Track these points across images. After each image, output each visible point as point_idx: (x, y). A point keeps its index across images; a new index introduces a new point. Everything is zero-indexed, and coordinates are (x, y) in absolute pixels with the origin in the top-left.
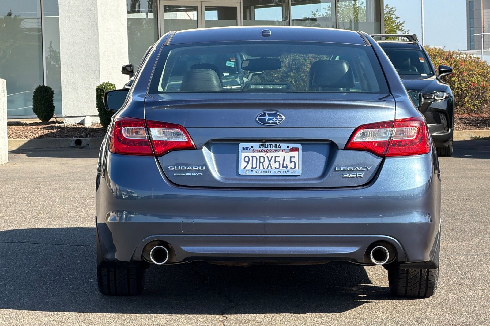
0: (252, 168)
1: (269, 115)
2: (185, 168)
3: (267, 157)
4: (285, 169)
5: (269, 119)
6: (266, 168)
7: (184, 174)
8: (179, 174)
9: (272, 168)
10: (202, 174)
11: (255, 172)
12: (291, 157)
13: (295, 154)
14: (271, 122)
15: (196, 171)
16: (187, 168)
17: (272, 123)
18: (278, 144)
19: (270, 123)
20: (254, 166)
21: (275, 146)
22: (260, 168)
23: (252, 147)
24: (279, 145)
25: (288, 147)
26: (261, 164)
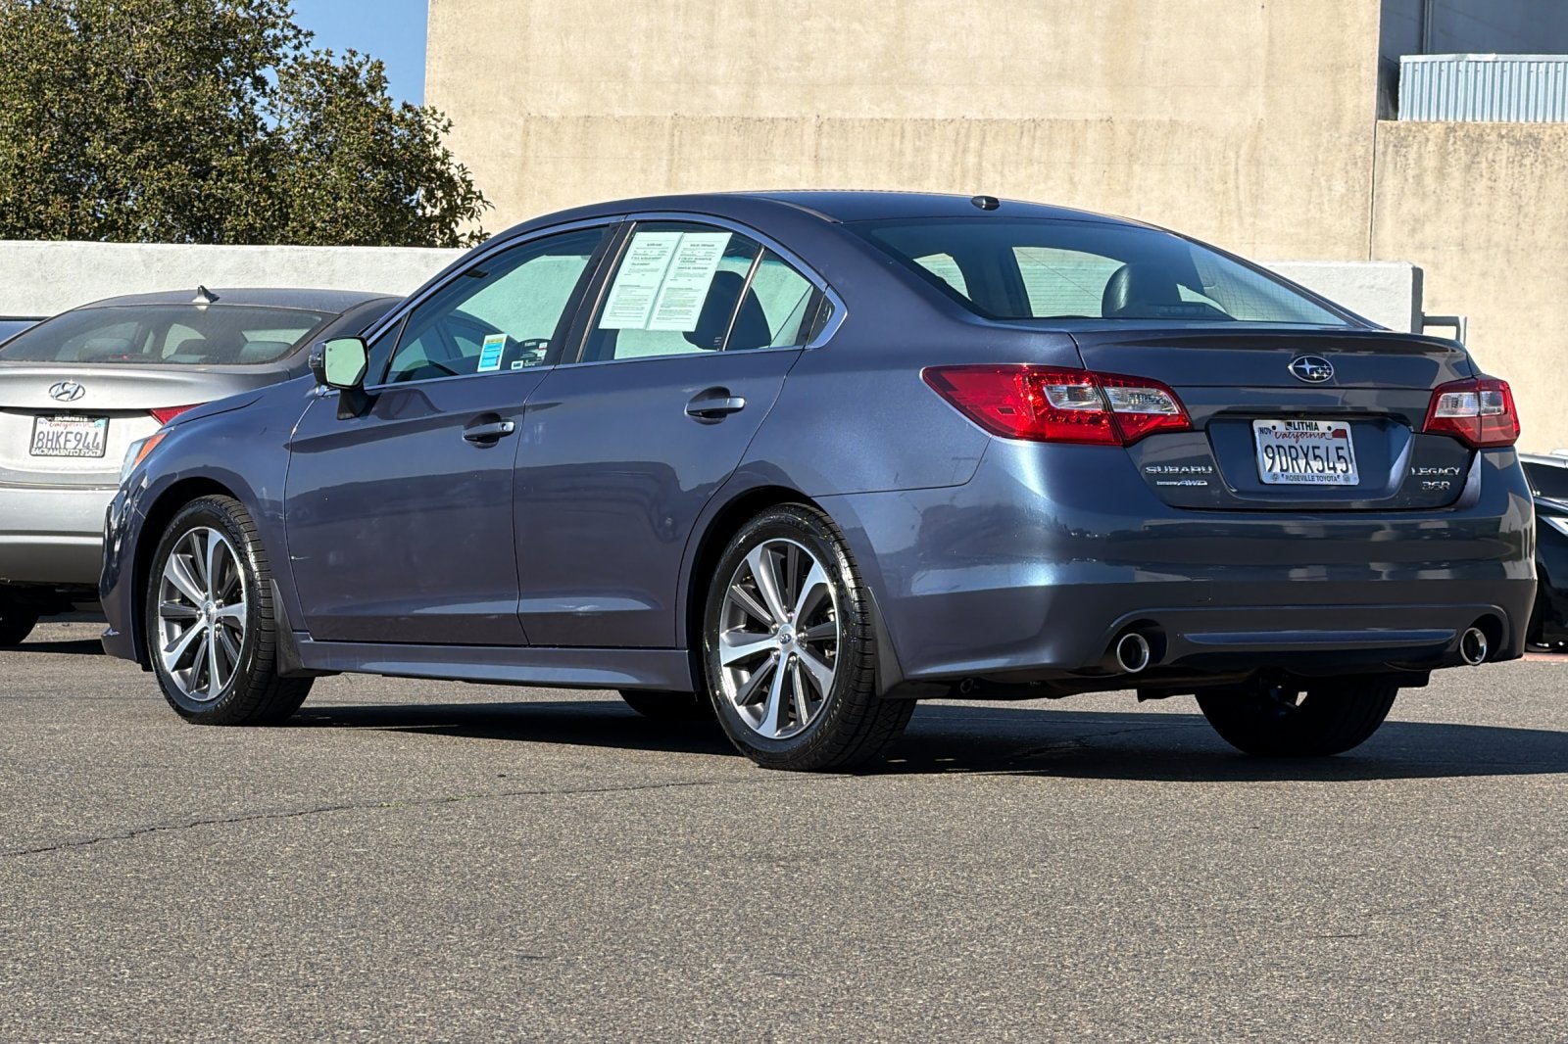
0: (1282, 470)
1: (1311, 361)
2: (1177, 470)
3: (1301, 447)
4: (1332, 472)
5: (1312, 370)
6: (1303, 470)
7: (1175, 483)
8: (1168, 483)
9: (1312, 471)
10: (1206, 484)
11: (1287, 477)
12: (1337, 448)
13: (1340, 442)
14: (1315, 375)
15: (1197, 476)
16: (1180, 470)
17: (1318, 378)
18: (1314, 422)
19: (1313, 378)
20: (1285, 468)
21: (1309, 426)
22: (1293, 471)
23: (1274, 428)
24: (1316, 424)
25: (1329, 428)
26: (1294, 462)
